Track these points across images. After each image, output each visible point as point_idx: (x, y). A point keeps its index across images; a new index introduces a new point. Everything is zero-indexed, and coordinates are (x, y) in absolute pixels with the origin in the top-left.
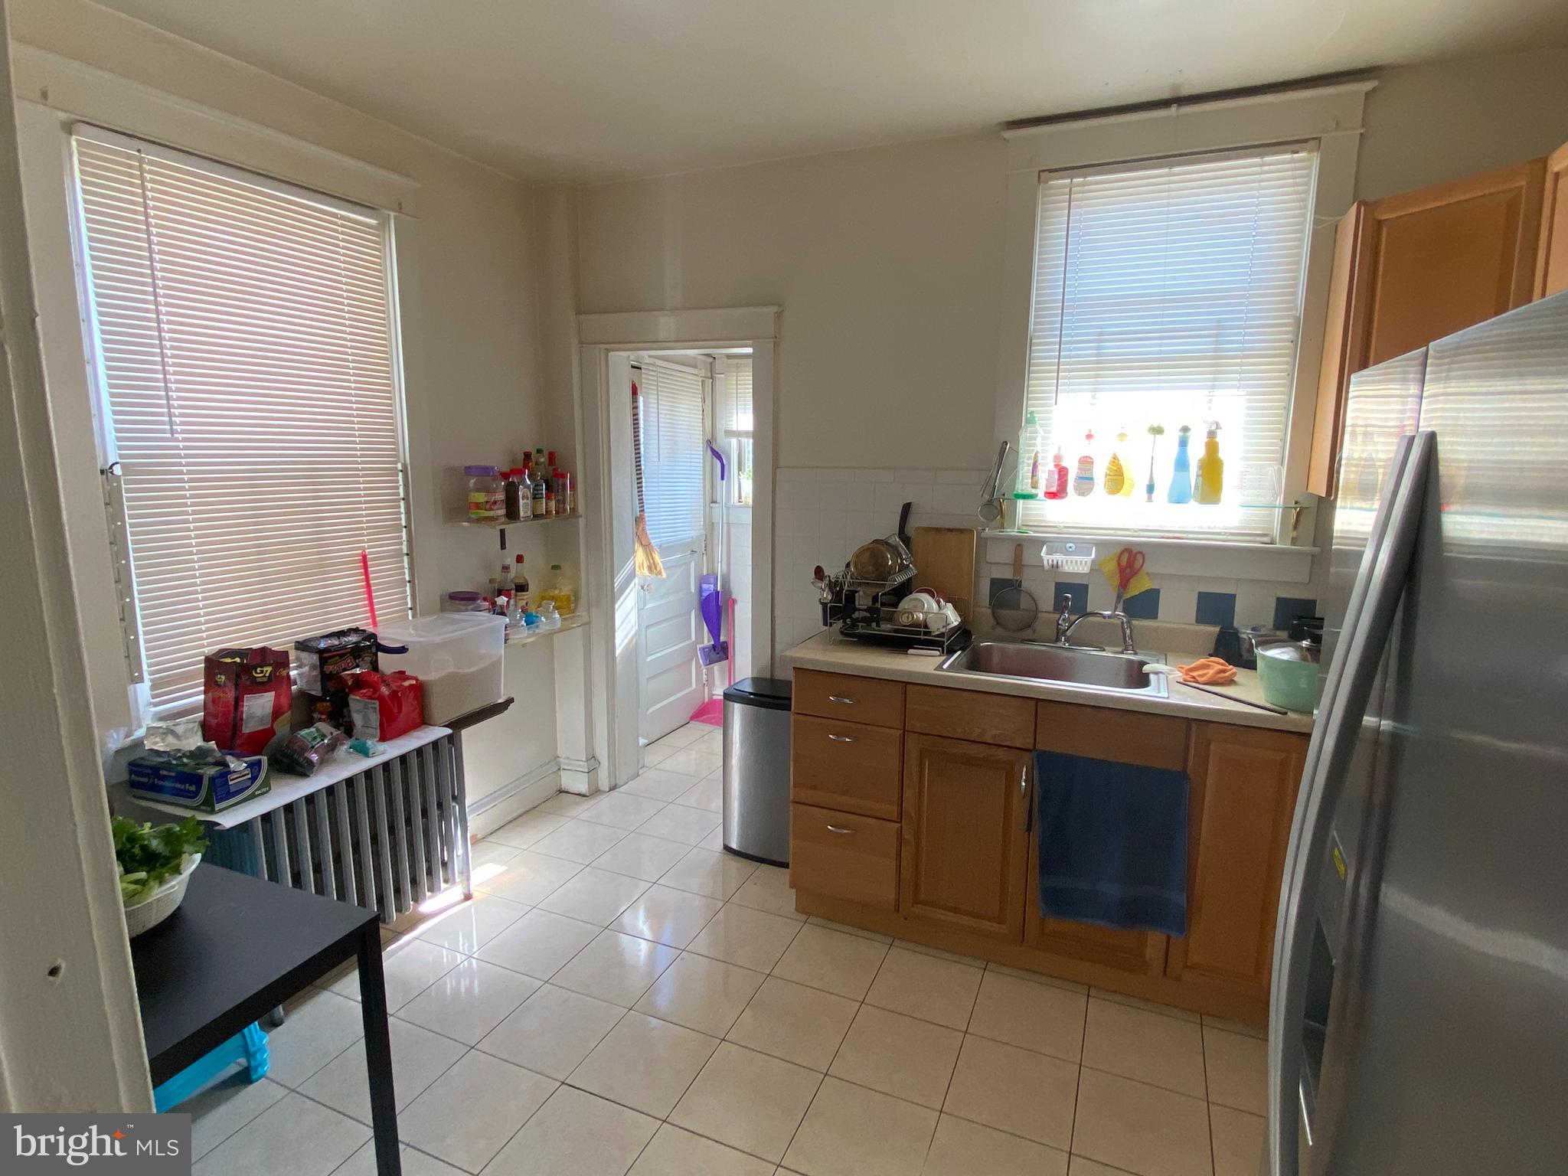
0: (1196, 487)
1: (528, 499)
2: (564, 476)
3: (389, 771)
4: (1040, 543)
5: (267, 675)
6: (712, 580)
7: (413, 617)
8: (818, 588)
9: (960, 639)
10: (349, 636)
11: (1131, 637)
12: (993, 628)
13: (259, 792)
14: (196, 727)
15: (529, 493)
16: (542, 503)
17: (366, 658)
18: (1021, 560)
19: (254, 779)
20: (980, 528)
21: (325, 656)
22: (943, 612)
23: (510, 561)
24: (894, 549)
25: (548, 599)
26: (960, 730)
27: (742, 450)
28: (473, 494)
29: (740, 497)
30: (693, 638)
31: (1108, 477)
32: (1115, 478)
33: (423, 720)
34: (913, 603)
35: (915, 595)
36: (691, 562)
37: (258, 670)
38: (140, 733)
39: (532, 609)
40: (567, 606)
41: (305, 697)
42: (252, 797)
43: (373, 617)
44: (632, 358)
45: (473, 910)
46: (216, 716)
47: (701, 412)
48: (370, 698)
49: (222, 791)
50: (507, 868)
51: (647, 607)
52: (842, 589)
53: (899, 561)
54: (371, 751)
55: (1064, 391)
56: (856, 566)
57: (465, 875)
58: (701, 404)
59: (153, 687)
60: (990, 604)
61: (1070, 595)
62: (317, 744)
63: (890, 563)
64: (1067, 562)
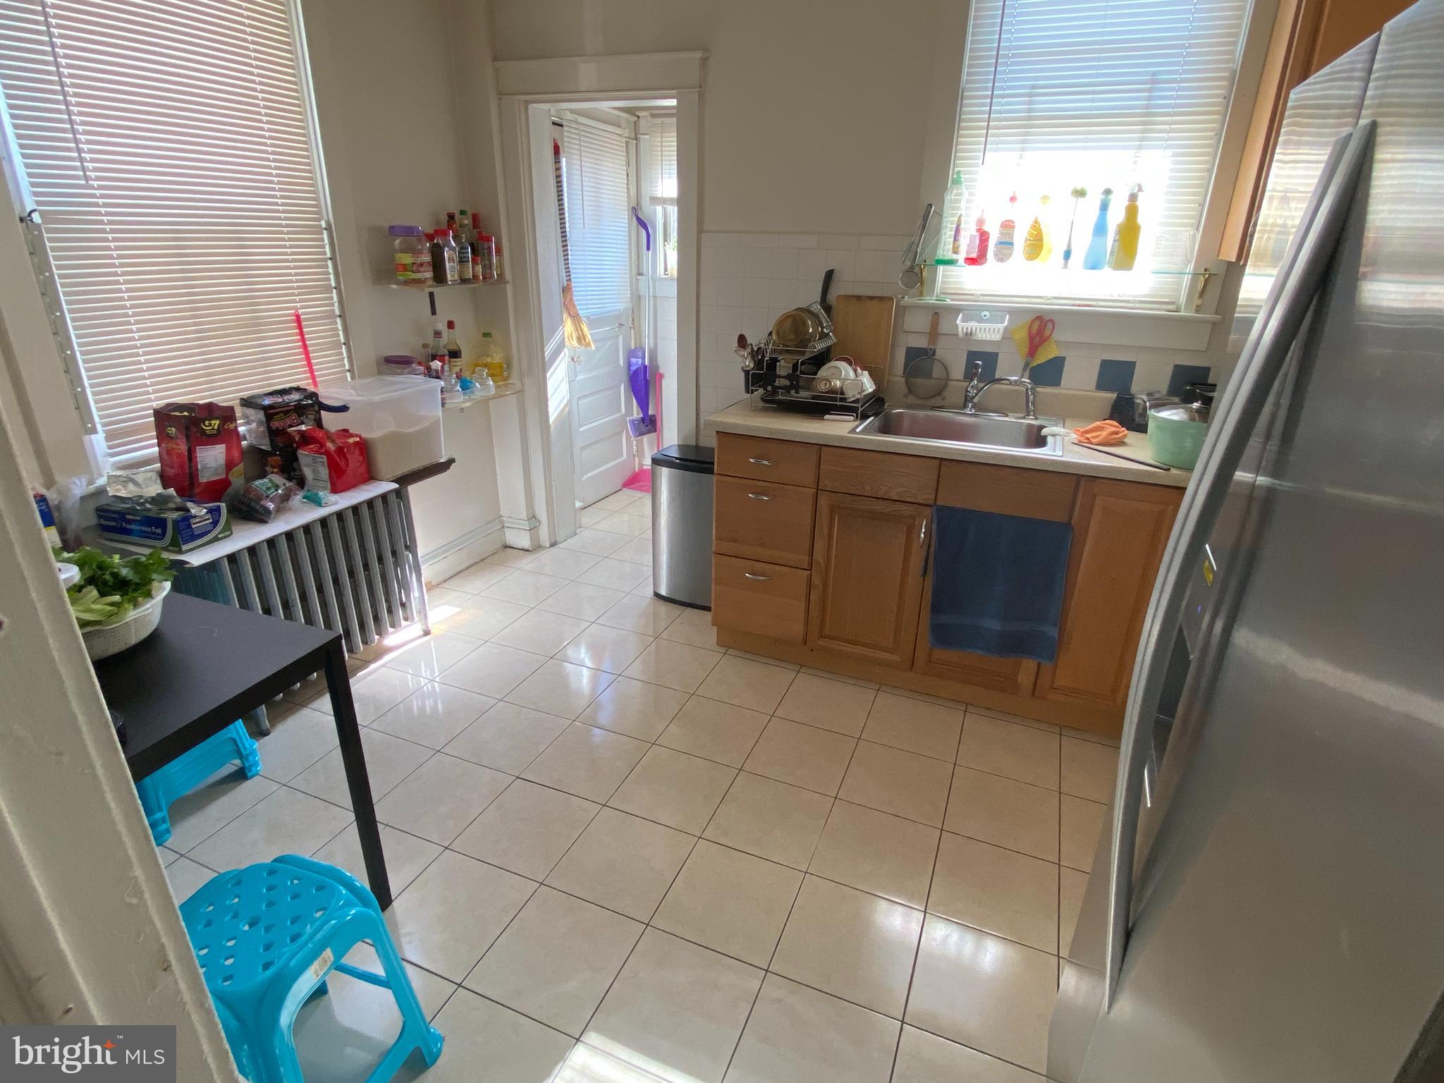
0: (1112, 253)
1: (454, 262)
2: (489, 239)
3: (343, 521)
4: (956, 310)
5: (216, 427)
6: (640, 354)
7: (352, 378)
8: (740, 355)
9: (874, 406)
10: (291, 394)
11: (1033, 404)
12: (906, 396)
13: (222, 535)
14: (154, 476)
15: (454, 256)
16: (469, 267)
17: (309, 416)
18: (937, 328)
19: (215, 523)
20: (899, 296)
21: (270, 413)
22: (859, 378)
23: (442, 326)
24: (815, 316)
25: (481, 366)
26: (868, 488)
27: (667, 218)
28: (399, 255)
29: (666, 269)
30: (623, 411)
31: (1028, 242)
32: (1034, 243)
33: (370, 476)
34: (832, 371)
35: (833, 363)
36: (619, 336)
37: (207, 423)
38: (102, 481)
39: (466, 375)
40: (501, 373)
41: (254, 450)
42: (216, 539)
43: (313, 377)
44: (553, 112)
45: (432, 644)
46: (172, 467)
47: (625, 177)
48: (317, 452)
49: (185, 533)
50: (460, 609)
51: (578, 379)
52: (763, 357)
53: (820, 329)
54: (323, 502)
55: (991, 150)
56: (778, 334)
57: (422, 614)
58: (625, 168)
59: (108, 439)
60: (904, 374)
61: (980, 363)
62: (272, 493)
63: (811, 331)
64: (981, 329)
